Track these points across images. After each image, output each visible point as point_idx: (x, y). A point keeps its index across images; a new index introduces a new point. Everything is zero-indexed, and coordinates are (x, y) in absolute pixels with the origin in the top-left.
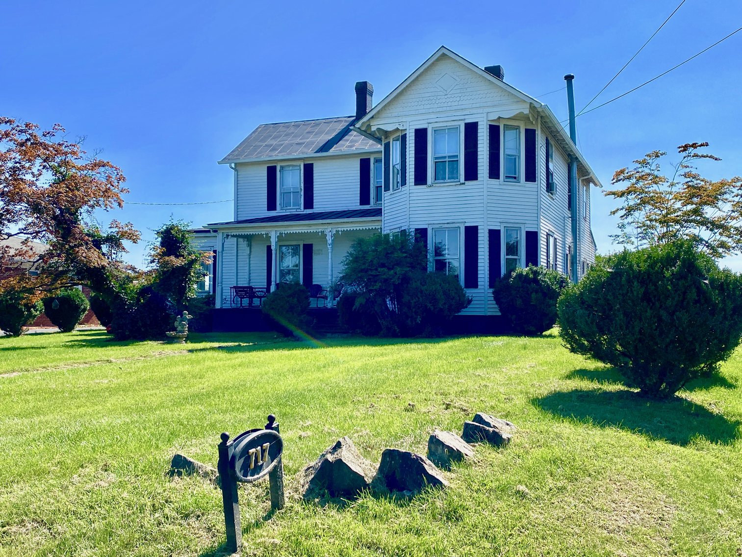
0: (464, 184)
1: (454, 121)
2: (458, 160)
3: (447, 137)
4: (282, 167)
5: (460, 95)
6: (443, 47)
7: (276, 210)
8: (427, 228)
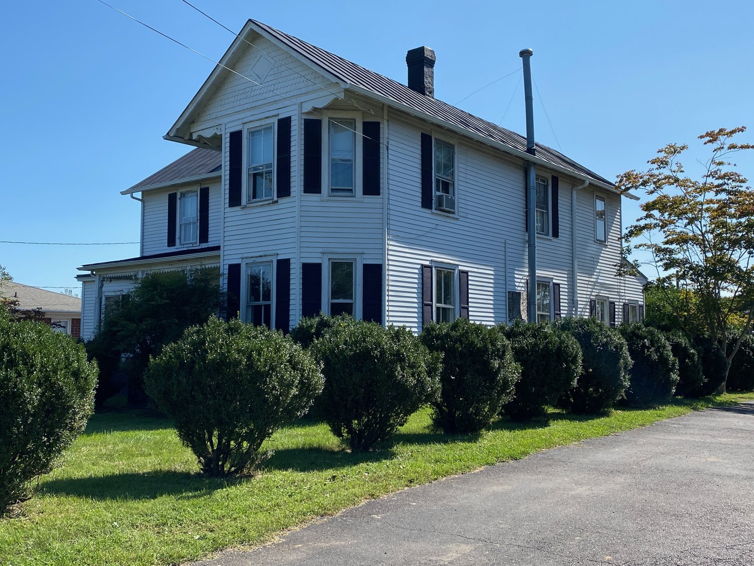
0: (277, 202)
1: (267, 118)
2: (270, 171)
3: (263, 139)
4: (181, 194)
5: (274, 82)
7: (175, 245)
8: (240, 264)
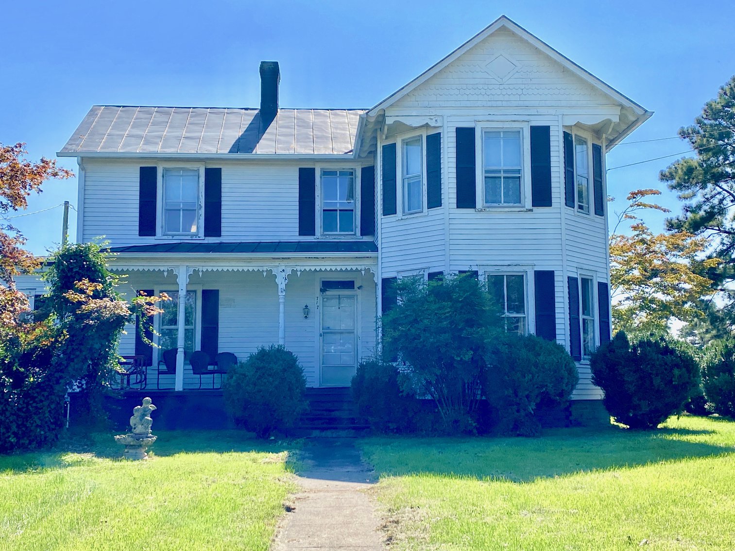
0: (531, 210)
1: (514, 121)
2: (519, 177)
3: (502, 143)
4: (166, 170)
5: (523, 87)
6: (504, 16)
7: (155, 235)
8: (478, 271)
